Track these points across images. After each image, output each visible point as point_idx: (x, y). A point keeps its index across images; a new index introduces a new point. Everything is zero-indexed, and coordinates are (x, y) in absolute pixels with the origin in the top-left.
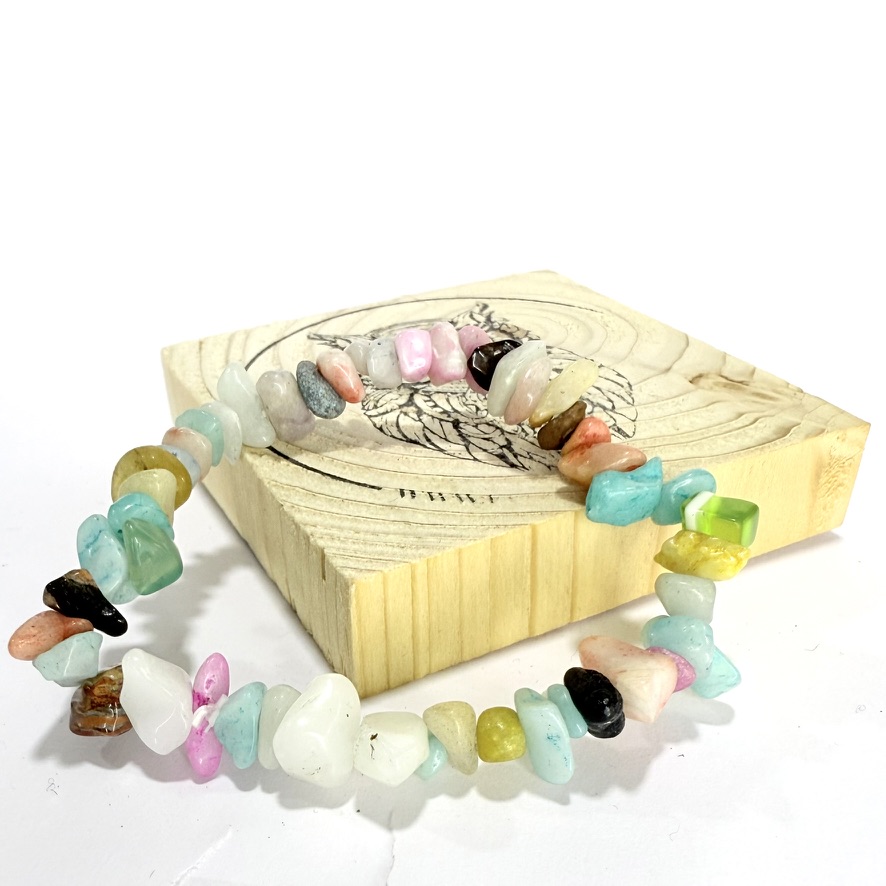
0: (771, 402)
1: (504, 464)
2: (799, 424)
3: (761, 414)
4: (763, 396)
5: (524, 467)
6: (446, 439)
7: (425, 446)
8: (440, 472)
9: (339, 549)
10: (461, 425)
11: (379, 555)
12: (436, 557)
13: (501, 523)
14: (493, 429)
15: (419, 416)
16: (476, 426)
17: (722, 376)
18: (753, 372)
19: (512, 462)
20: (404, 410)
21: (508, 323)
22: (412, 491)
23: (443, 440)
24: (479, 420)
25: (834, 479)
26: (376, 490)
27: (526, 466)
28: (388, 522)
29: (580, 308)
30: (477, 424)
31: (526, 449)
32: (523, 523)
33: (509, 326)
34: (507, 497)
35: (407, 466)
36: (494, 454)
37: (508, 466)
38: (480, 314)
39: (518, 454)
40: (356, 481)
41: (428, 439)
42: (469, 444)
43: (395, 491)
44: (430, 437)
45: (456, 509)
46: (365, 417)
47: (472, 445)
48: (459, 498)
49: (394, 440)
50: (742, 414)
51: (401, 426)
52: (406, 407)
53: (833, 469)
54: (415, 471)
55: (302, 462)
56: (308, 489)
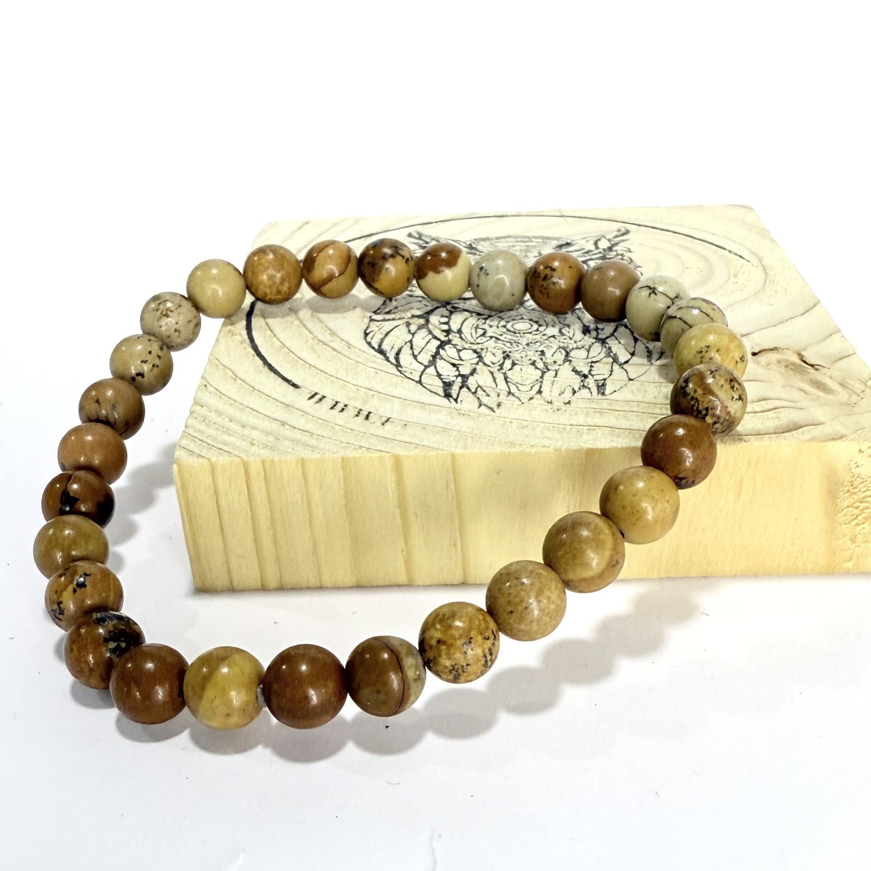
0: (821, 394)
1: (442, 393)
2: (821, 424)
3: (785, 403)
4: (819, 385)
5: (456, 400)
6: (415, 357)
7: (387, 359)
8: (369, 386)
9: (196, 430)
10: (447, 347)
11: (226, 444)
12: (272, 461)
13: (367, 445)
14: (475, 355)
15: (418, 329)
16: (459, 351)
18: (841, 359)
19: (451, 393)
20: (411, 321)
21: (627, 255)
22: (324, 397)
23: (411, 357)
24: (471, 345)
25: (864, 505)
26: (294, 388)
27: (459, 399)
28: (267, 418)
29: (730, 252)
30: (465, 349)
31: (481, 384)
32: (388, 450)
33: (625, 258)
34: (404, 423)
35: (347, 374)
36: (444, 380)
37: (443, 395)
38: (609, 240)
39: (467, 386)
40: (285, 376)
41: (398, 354)
42: (432, 366)
43: (309, 393)
44: (403, 351)
45: (341, 423)
46: (367, 320)
47: (433, 367)
48: (359, 413)
49: (365, 347)
50: (765, 400)
51: (389, 335)
52: (416, 319)
53: (860, 491)
54: (349, 379)
55: (261, 349)
56: (236, 373)
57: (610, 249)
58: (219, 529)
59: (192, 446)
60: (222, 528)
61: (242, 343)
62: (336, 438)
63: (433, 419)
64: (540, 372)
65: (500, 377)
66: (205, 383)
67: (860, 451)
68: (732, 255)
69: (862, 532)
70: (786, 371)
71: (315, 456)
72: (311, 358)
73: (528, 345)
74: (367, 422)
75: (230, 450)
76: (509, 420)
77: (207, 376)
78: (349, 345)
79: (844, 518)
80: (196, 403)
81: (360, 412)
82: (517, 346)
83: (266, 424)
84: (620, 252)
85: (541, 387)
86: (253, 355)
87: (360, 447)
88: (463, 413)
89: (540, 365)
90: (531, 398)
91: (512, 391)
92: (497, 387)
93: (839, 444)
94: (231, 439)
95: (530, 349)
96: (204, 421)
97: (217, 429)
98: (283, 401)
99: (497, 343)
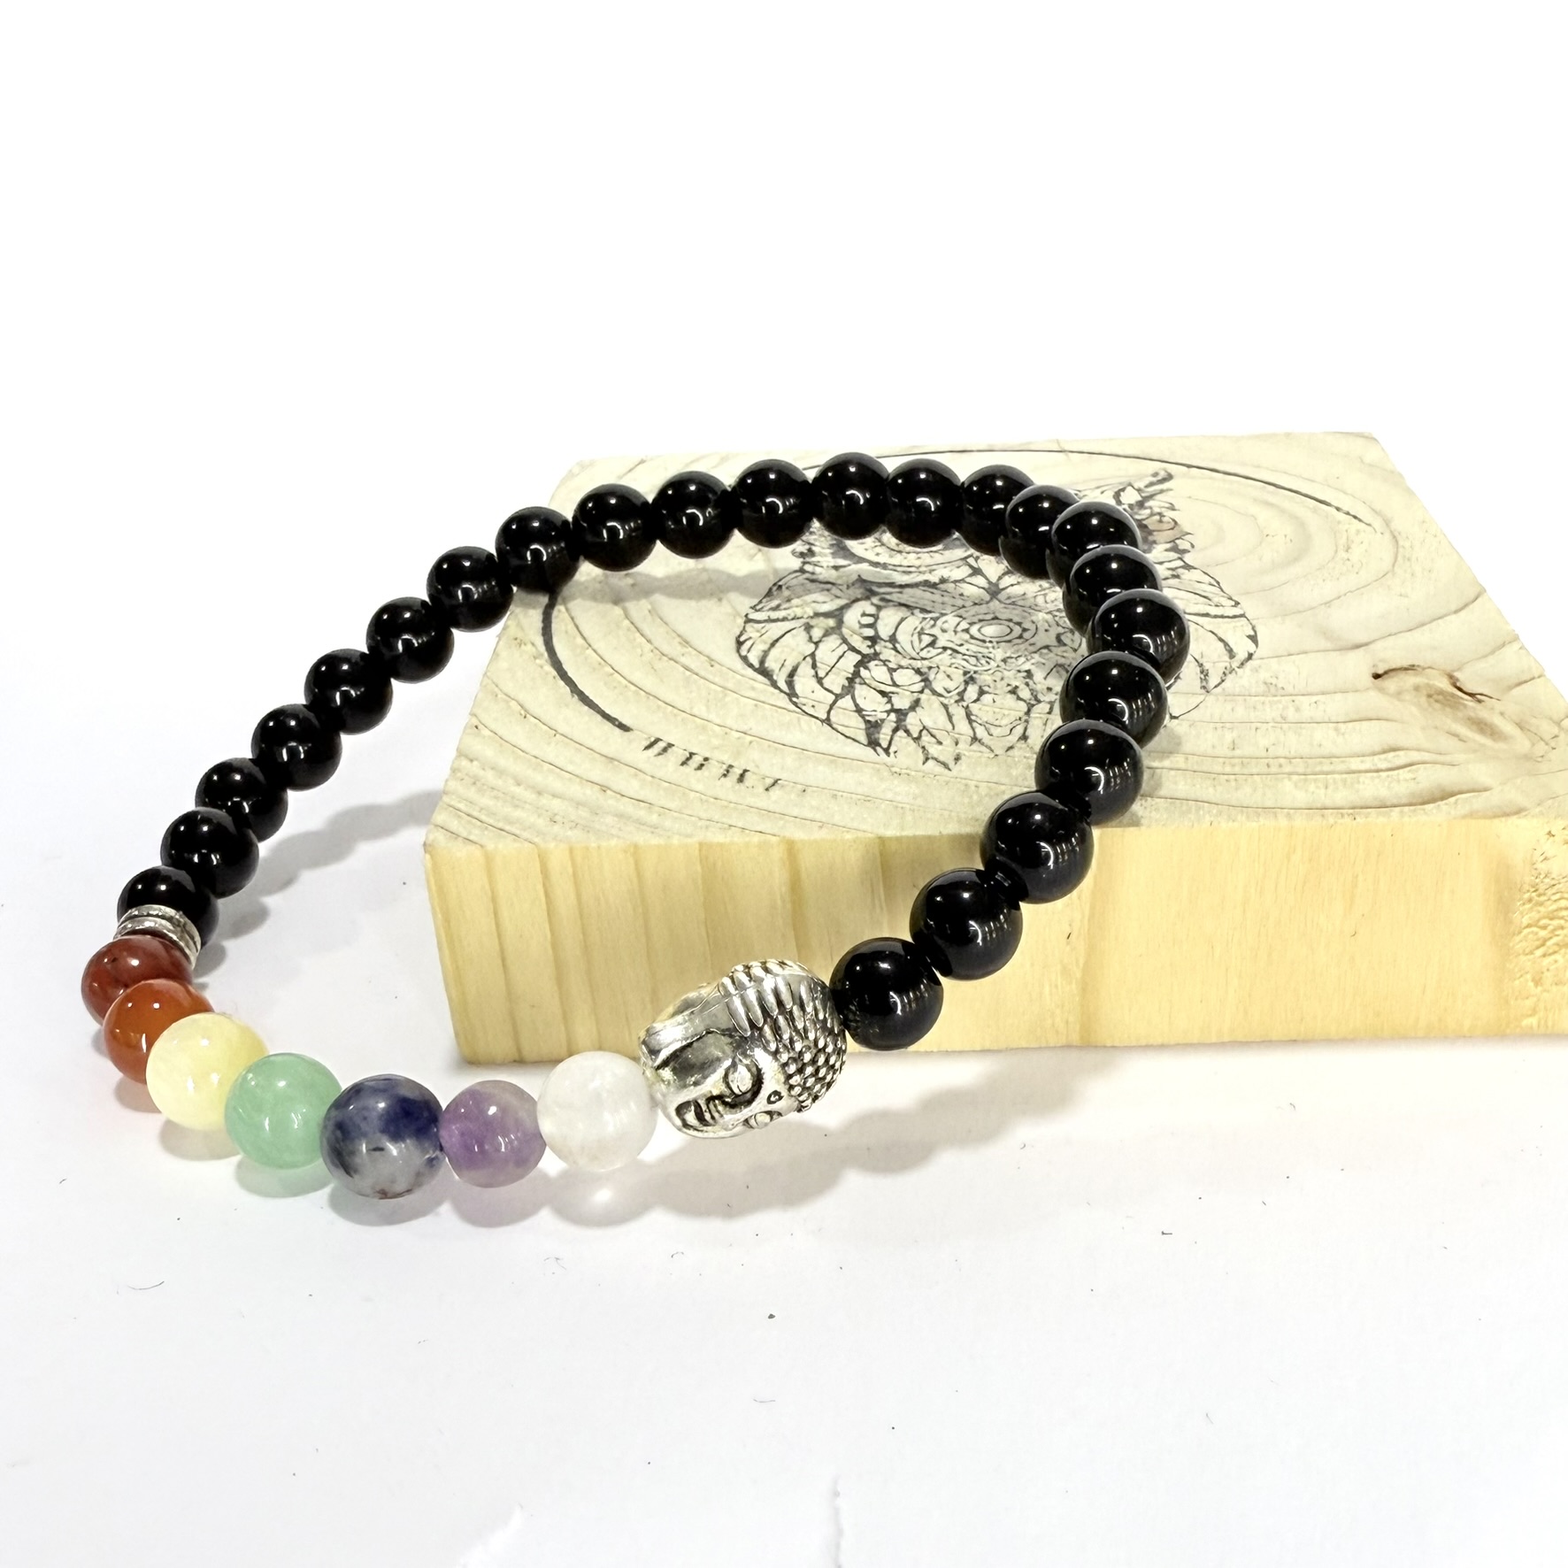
0: (1486, 741)
1: (863, 739)
2: (1486, 790)
3: (1426, 756)
4: (1482, 727)
5: (887, 751)
6: (820, 681)
7: (774, 684)
8: (744, 728)
9: (462, 799)
10: (872, 664)
11: (511, 823)
12: (587, 848)
13: (741, 824)
14: (918, 678)
15: (824, 636)
16: (891, 671)
17: (1451, 677)
19: (879, 738)
20: (813, 622)
21: (1169, 514)
22: (670, 745)
23: (814, 680)
24: (912, 661)
25: (1556, 923)
26: (621, 731)
27: (892, 749)
28: (578, 780)
29: (1338, 509)
30: (901, 667)
31: (928, 723)
32: (775, 831)
33: (1165, 519)
34: (800, 787)
35: (708, 707)
36: (867, 718)
37: (866, 742)
38: (1139, 490)
39: (905, 726)
40: (608, 711)
41: (792, 675)
42: (847, 694)
43: (646, 739)
44: (799, 671)
45: (700, 787)
46: (741, 621)
47: (849, 697)
48: (728, 771)
49: (739, 665)
50: (1394, 750)
51: (778, 645)
52: (821, 618)
53: (1549, 900)
54: (712, 717)
55: (566, 667)
56: (527, 706)
57: (1141, 504)
58: (500, 962)
59: (454, 825)
60: (504, 960)
61: (535, 658)
62: (689, 813)
63: (848, 780)
64: (1025, 705)
65: (959, 713)
66: (475, 721)
67: (1550, 834)
68: (1341, 516)
69: (1552, 968)
70: (1430, 705)
71: (655, 841)
72: (649, 683)
73: (1004, 661)
74: (742, 786)
75: (517, 832)
76: (974, 783)
77: (478, 711)
78: (712, 661)
79: (1524, 944)
80: (461, 754)
81: (731, 770)
82: (987, 662)
83: (576, 790)
84: (1157, 510)
85: (1026, 729)
86: (554, 677)
87: (730, 826)
88: (898, 770)
89: (1025, 693)
90: (1011, 748)
91: (979, 736)
92: (954, 729)
93: (1514, 820)
94: (518, 813)
95: (1007, 668)
96: (474, 783)
97: (496, 798)
98: (604, 752)
99: (955, 658)
